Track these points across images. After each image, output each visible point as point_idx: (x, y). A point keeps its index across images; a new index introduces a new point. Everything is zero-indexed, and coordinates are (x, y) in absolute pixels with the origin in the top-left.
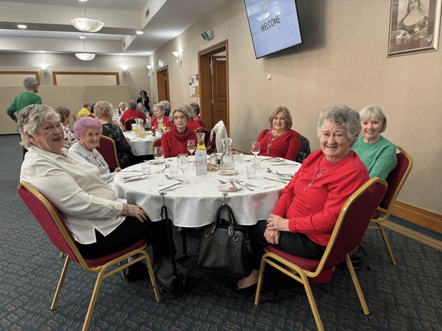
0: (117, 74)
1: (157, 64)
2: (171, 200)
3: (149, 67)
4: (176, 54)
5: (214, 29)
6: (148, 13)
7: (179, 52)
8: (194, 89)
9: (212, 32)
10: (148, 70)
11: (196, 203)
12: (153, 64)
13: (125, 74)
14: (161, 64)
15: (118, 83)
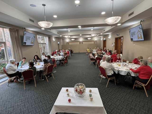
0: (94, 41)
1: (103, 39)
2: (120, 71)
3: (101, 39)
4: (109, 38)
5: (120, 33)
6: (104, 31)
7: (110, 37)
8: (113, 45)
9: (119, 34)
10: (101, 40)
11: (124, 72)
12: (102, 39)
13: (96, 41)
14: (104, 39)
15: (94, 43)
